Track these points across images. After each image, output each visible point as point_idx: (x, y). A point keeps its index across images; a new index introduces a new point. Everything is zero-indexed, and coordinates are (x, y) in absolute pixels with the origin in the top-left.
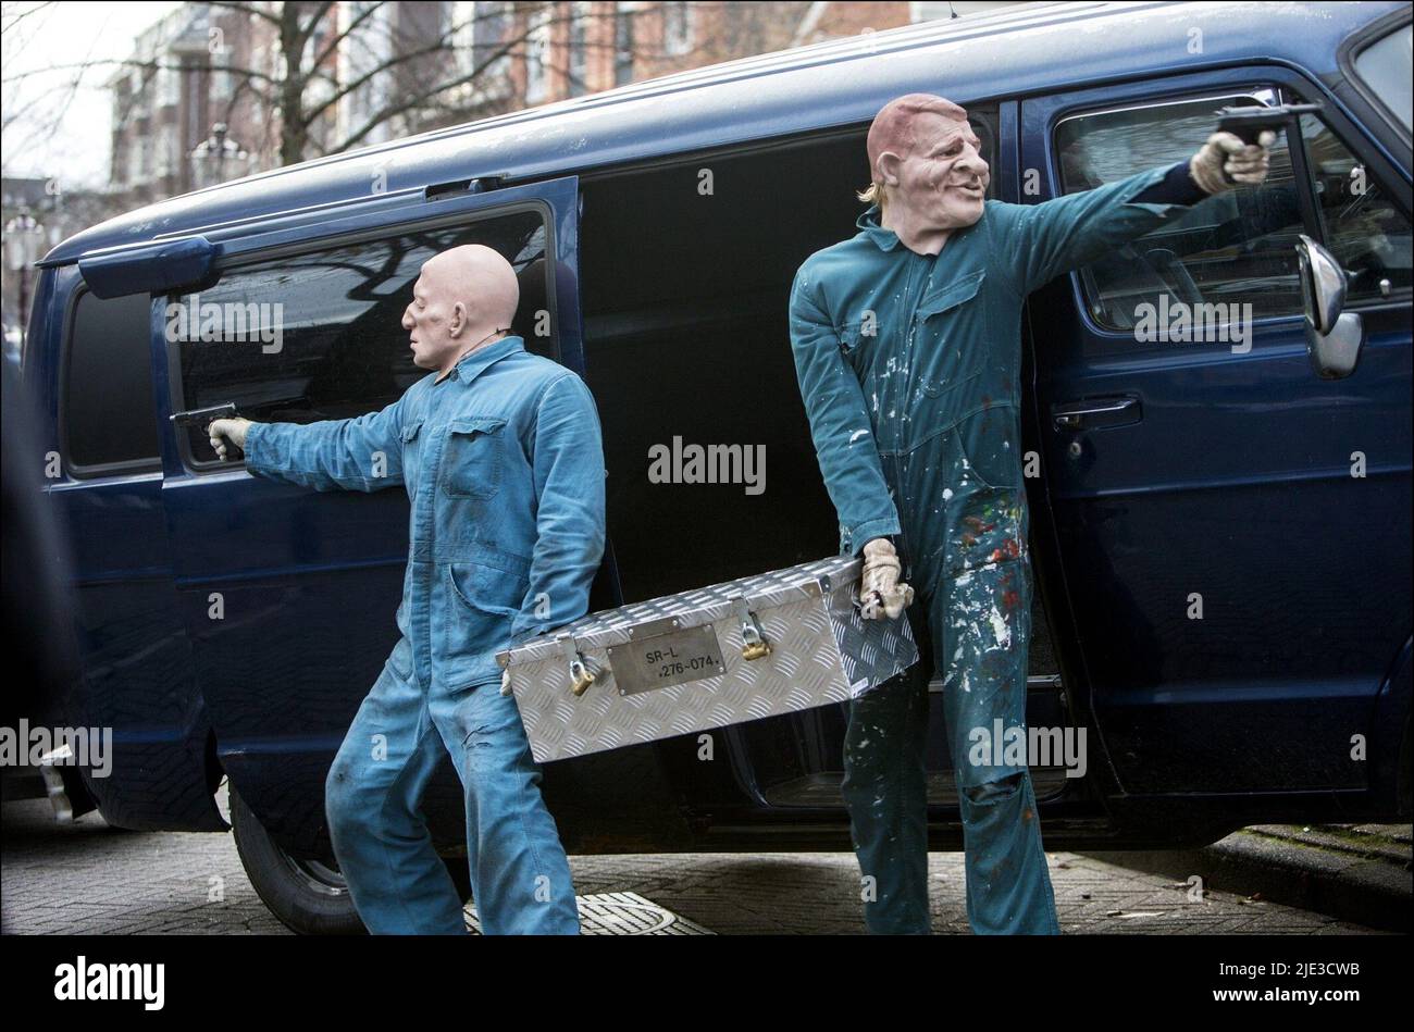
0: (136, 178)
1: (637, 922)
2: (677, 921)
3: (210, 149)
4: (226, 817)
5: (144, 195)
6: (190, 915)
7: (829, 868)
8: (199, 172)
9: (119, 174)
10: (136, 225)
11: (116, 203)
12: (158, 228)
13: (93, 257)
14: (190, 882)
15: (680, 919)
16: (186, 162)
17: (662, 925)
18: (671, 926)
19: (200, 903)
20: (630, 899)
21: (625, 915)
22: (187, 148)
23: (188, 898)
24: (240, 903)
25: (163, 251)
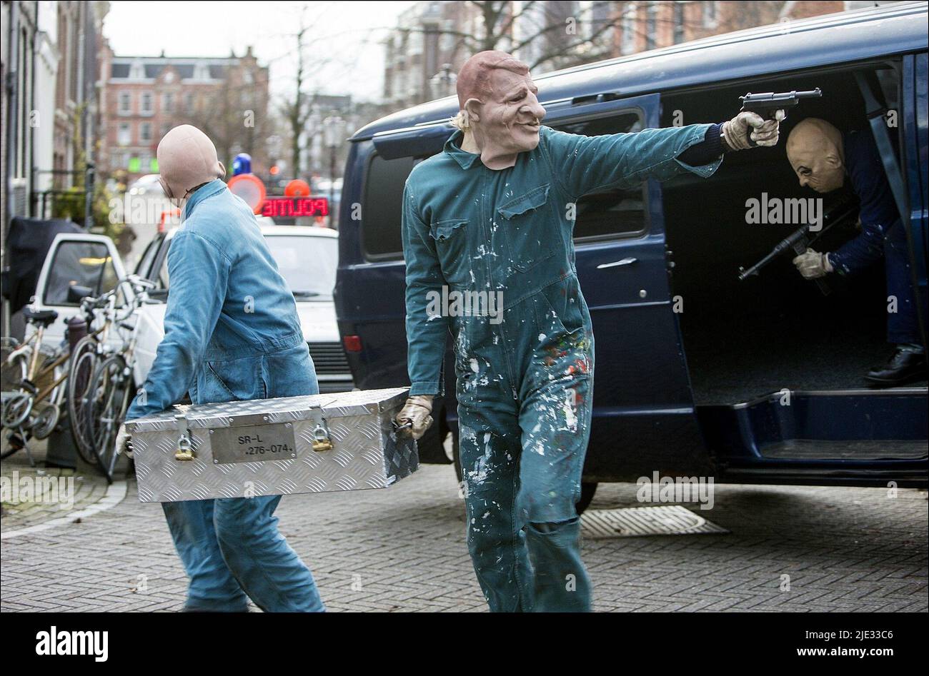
0: (397, 95)
1: (683, 523)
2: (706, 524)
3: (442, 78)
4: (451, 457)
5: (401, 105)
6: (430, 512)
7: (793, 496)
8: (435, 91)
9: (388, 93)
10: (406, 118)
11: (386, 109)
12: (418, 120)
13: (381, 136)
14: (428, 494)
15: (709, 523)
16: (426, 86)
17: (698, 525)
18: (703, 526)
19: (434, 506)
20: (680, 510)
21: (676, 519)
22: (428, 77)
23: (427, 503)
24: (456, 506)
25: (420, 133)
